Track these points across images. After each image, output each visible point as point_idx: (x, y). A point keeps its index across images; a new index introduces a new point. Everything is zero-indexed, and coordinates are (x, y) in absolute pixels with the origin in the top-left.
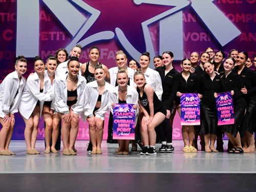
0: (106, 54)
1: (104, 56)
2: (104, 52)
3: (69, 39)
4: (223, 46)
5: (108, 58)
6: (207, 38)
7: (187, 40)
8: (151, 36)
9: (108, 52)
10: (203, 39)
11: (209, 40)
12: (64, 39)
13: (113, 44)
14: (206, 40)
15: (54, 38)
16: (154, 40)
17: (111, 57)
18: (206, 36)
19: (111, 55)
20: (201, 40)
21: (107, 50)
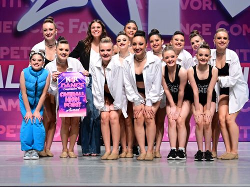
0: (76, 26)
1: (74, 29)
2: (74, 23)
3: (27, 6)
4: (233, 17)
5: (80, 32)
6: (212, 6)
7: (185, 8)
8: (137, 3)
9: (79, 24)
10: (207, 7)
11: (215, 9)
12: (19, 5)
13: (86, 13)
14: (210, 9)
15: (6, 4)
16: (141, 7)
17: (84, 30)
18: (210, 4)
19: (84, 27)
20: (204, 9)
21: (78, 20)
